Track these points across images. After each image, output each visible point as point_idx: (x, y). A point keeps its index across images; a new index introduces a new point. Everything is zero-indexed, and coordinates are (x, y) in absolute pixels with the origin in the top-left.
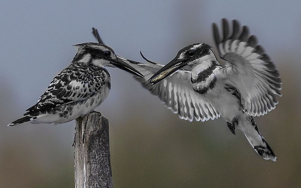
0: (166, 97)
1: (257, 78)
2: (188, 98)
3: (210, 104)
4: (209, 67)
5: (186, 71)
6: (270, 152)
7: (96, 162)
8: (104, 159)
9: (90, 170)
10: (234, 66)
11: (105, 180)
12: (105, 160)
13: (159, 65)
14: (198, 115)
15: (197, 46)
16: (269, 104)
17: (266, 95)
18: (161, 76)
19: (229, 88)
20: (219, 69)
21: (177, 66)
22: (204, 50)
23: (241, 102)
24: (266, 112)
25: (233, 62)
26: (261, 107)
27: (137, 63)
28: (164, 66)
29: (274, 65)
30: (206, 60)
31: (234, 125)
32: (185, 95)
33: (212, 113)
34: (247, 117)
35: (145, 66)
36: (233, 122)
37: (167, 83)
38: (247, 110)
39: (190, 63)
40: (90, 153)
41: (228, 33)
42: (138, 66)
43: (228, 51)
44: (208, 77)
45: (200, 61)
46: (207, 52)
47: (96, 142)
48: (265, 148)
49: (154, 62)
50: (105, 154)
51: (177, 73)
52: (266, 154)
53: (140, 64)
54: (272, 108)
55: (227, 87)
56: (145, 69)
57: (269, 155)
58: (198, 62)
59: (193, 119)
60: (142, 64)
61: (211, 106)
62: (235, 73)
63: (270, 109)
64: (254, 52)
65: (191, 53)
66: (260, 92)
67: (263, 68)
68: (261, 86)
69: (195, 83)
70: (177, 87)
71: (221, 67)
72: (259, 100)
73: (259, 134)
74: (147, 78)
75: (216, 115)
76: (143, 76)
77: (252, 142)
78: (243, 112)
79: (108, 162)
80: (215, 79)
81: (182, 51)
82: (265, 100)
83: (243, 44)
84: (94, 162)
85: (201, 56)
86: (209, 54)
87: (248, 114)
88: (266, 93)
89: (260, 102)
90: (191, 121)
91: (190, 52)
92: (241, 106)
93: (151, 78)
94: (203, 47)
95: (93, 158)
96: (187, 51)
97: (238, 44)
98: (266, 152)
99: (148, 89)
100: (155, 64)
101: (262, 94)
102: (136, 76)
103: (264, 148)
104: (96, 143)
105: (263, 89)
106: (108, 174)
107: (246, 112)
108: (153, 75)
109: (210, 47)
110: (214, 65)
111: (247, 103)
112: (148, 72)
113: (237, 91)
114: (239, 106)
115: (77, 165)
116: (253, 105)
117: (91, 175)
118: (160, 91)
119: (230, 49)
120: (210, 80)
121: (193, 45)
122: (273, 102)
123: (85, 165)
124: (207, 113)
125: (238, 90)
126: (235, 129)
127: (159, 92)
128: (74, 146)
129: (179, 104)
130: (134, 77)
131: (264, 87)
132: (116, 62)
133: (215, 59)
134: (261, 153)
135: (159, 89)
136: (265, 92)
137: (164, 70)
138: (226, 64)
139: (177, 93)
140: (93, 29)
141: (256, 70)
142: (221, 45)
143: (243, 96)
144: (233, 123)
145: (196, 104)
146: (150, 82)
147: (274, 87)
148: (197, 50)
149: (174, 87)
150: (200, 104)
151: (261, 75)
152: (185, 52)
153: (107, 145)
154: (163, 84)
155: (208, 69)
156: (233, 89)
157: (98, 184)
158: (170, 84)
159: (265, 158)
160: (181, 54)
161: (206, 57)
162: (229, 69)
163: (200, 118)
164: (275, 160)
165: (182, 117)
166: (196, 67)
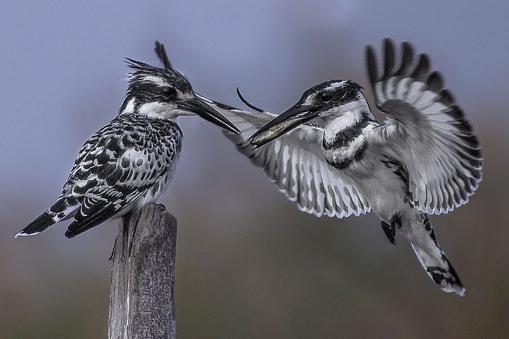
0: (277, 172)
1: (438, 146)
2: (316, 174)
3: (353, 188)
4: (357, 122)
5: (314, 127)
6: (454, 279)
7: (148, 291)
8: (163, 287)
9: (137, 306)
10: (400, 124)
11: (162, 325)
12: (164, 290)
13: (268, 113)
14: (332, 205)
15: (337, 85)
16: (458, 193)
17: (453, 178)
18: (270, 134)
19: (389, 162)
20: (374, 127)
21: (300, 117)
22: (349, 93)
23: (408, 188)
24: (451, 208)
25: (398, 117)
26: (444, 198)
27: (230, 108)
28: (278, 115)
29: (470, 127)
30: (352, 110)
31: (393, 227)
32: (311, 170)
33: (357, 204)
34: (417, 215)
35: (243, 114)
36: (392, 222)
37: (281, 147)
38: (418, 202)
39: (323, 114)
40: (139, 275)
41: (393, 64)
42: (232, 114)
43: (391, 97)
44: (354, 140)
45: (341, 111)
46: (355, 96)
47: (152, 257)
48: (445, 272)
49: (260, 108)
50: (166, 279)
51: (299, 129)
52: (448, 282)
53: (236, 111)
54: (462, 202)
55: (387, 160)
56: (243, 120)
57: (452, 285)
58: (337, 113)
59: (322, 212)
60: (239, 111)
61: (355, 192)
62: (401, 136)
63: (459, 203)
64: (436, 101)
65: (326, 96)
66: (444, 172)
67: (451, 131)
68: (446, 162)
69: (330, 148)
70: (299, 155)
71: (377, 124)
72: (440, 187)
73: (437, 245)
74: (246, 136)
75: (363, 208)
76: (238, 130)
77: (423, 259)
78: (412, 206)
79: (170, 293)
80: (365, 145)
81: (311, 91)
82: (452, 186)
83: (418, 85)
84: (146, 291)
85: (343, 102)
86: (357, 99)
87: (420, 209)
88: (454, 175)
89: (442, 190)
90: (319, 215)
91: (324, 95)
92: (409, 194)
93: (254, 136)
94: (348, 87)
95: (144, 284)
96: (320, 93)
97: (409, 85)
98: (446, 279)
99: (247, 155)
100: (262, 111)
101: (445, 175)
102: (227, 132)
103: (443, 271)
104: (151, 259)
105: (449, 167)
106: (169, 314)
107: (416, 206)
108: (256, 130)
109: (361, 87)
110: (365, 119)
111: (419, 189)
112: (249, 125)
113: (402, 168)
114: (404, 195)
115: (115, 294)
116: (429, 194)
117: (139, 315)
118: (268, 160)
119: (394, 93)
120: (357, 146)
121: (331, 82)
122: (465, 191)
123: (128, 296)
124: (348, 204)
125: (404, 167)
126: (394, 235)
127: (265, 161)
128: (112, 261)
129: (299, 185)
130: (224, 132)
131: (451, 163)
132: (193, 104)
133: (367, 109)
134: (438, 279)
135: (266, 156)
136: (451, 173)
137: (278, 123)
138: (387, 120)
139: (297, 165)
140: (157, 44)
141: (438, 133)
142: (379, 86)
143: (412, 177)
144: (393, 224)
145: (329, 187)
146: (251, 143)
147: (468, 165)
148: (336, 91)
149: (292, 155)
150: (335, 187)
151: (448, 143)
152: (316, 94)
153: (172, 264)
154: (274, 147)
155: (354, 126)
156: (395, 164)
157: (149, 331)
158: (286, 149)
159: (444, 290)
160: (309, 98)
161: (353, 104)
162: (391, 129)
163: (334, 213)
164: (462, 293)
165: (303, 207)
166: (333, 122)
